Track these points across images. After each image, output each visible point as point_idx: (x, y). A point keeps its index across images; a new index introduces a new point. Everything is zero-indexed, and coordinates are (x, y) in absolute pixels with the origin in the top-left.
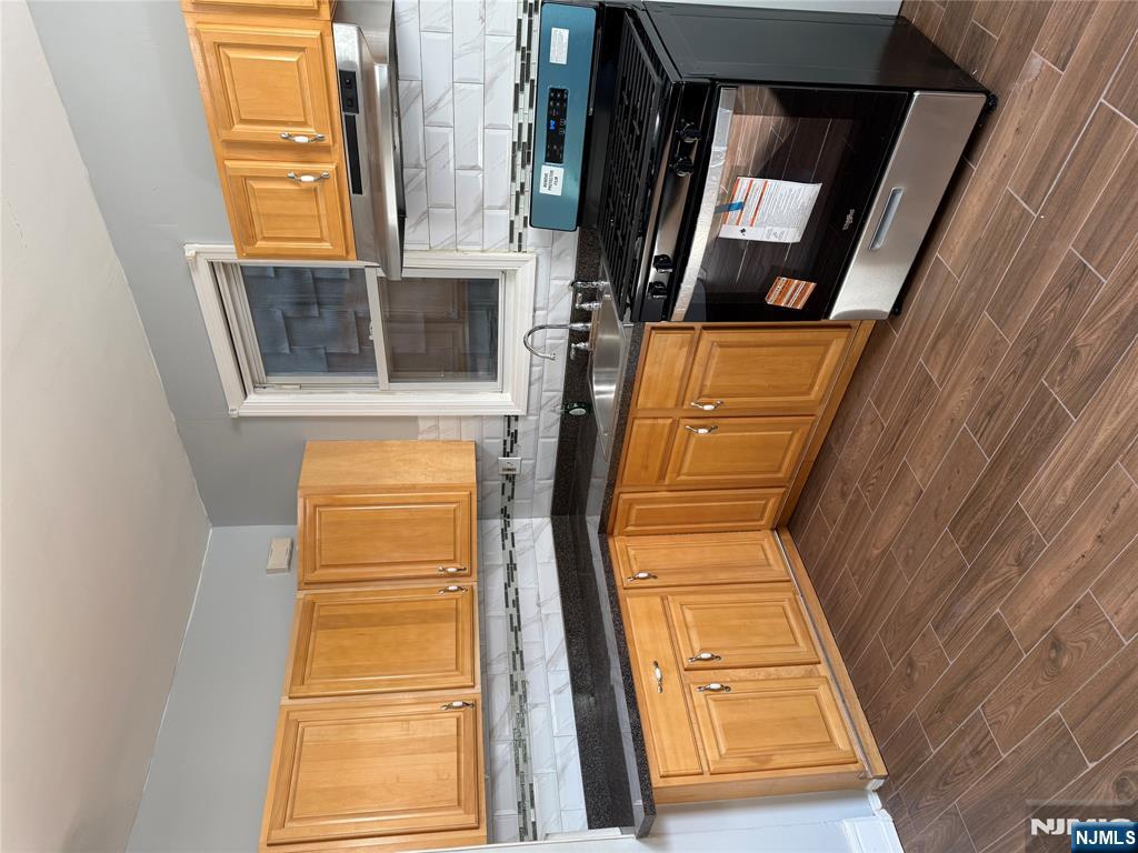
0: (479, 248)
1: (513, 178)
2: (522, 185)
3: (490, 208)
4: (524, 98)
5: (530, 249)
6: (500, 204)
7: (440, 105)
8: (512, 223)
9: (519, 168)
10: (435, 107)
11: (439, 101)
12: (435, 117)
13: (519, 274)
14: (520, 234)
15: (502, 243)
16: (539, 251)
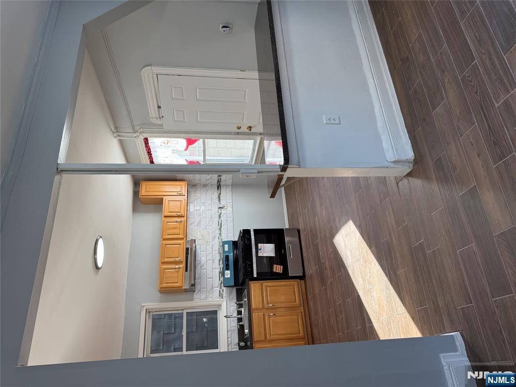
1: (220, 281)
2: (222, 281)
3: (215, 288)
4: (221, 263)
5: (225, 298)
7: (204, 265)
8: (220, 291)
9: (221, 277)
13: (222, 305)
14: (222, 294)
15: (218, 297)
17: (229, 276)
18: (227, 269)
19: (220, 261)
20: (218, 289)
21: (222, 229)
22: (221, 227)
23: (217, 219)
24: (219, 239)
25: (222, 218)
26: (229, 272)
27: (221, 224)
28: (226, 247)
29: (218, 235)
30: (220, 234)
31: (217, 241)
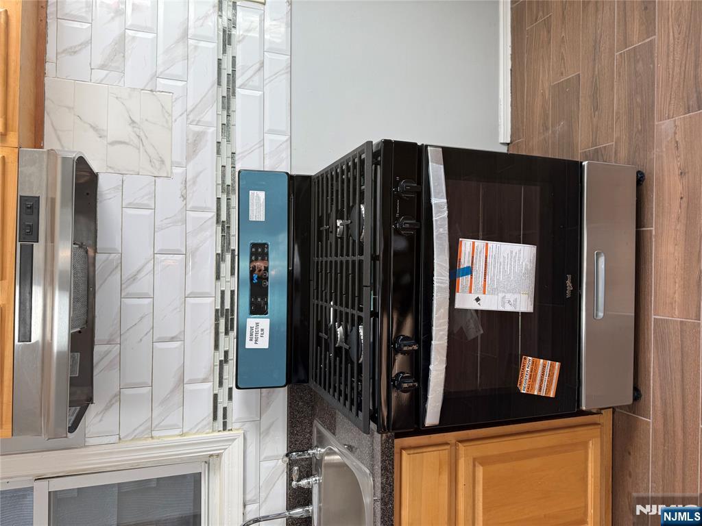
0: (178, 432)
1: (217, 347)
2: (226, 353)
3: (192, 382)
4: (226, 267)
5: (236, 426)
6: (202, 376)
7: (139, 276)
8: (215, 396)
9: (222, 335)
10: (134, 278)
11: (139, 271)
12: (133, 289)
13: (225, 458)
14: (225, 409)
15: (205, 423)
16: (247, 426)
17: (264, 343)
18: (258, 308)
19: (220, 258)
20: (208, 388)
21: (238, 103)
22: (231, 91)
23: (212, 47)
24: (218, 152)
25: (238, 49)
26: (264, 323)
27: (232, 78)
28: (258, 201)
29: (212, 134)
30: (226, 128)
31: (207, 158)
